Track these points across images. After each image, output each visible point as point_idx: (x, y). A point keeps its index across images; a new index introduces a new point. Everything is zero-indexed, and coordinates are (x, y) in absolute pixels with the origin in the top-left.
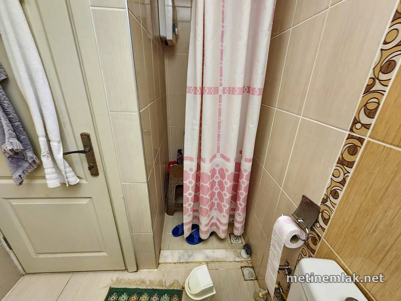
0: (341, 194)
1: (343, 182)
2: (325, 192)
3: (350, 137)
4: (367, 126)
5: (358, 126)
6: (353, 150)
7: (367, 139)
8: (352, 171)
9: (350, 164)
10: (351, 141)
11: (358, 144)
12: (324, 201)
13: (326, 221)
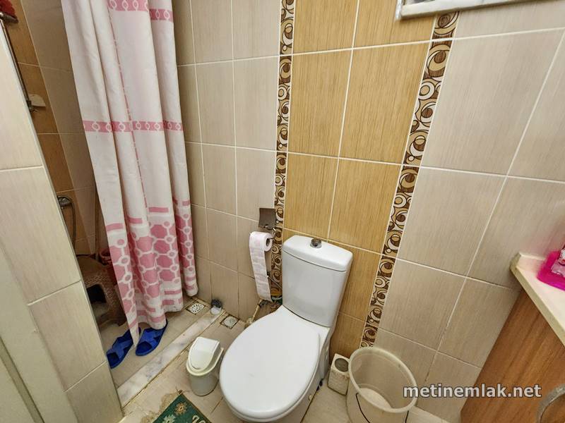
0: (284, 192)
1: (283, 184)
2: (275, 196)
3: (278, 154)
4: (285, 145)
5: (281, 146)
6: (282, 162)
7: (287, 153)
8: (285, 175)
9: (284, 171)
10: (279, 156)
11: (284, 157)
12: (276, 203)
13: (281, 216)
